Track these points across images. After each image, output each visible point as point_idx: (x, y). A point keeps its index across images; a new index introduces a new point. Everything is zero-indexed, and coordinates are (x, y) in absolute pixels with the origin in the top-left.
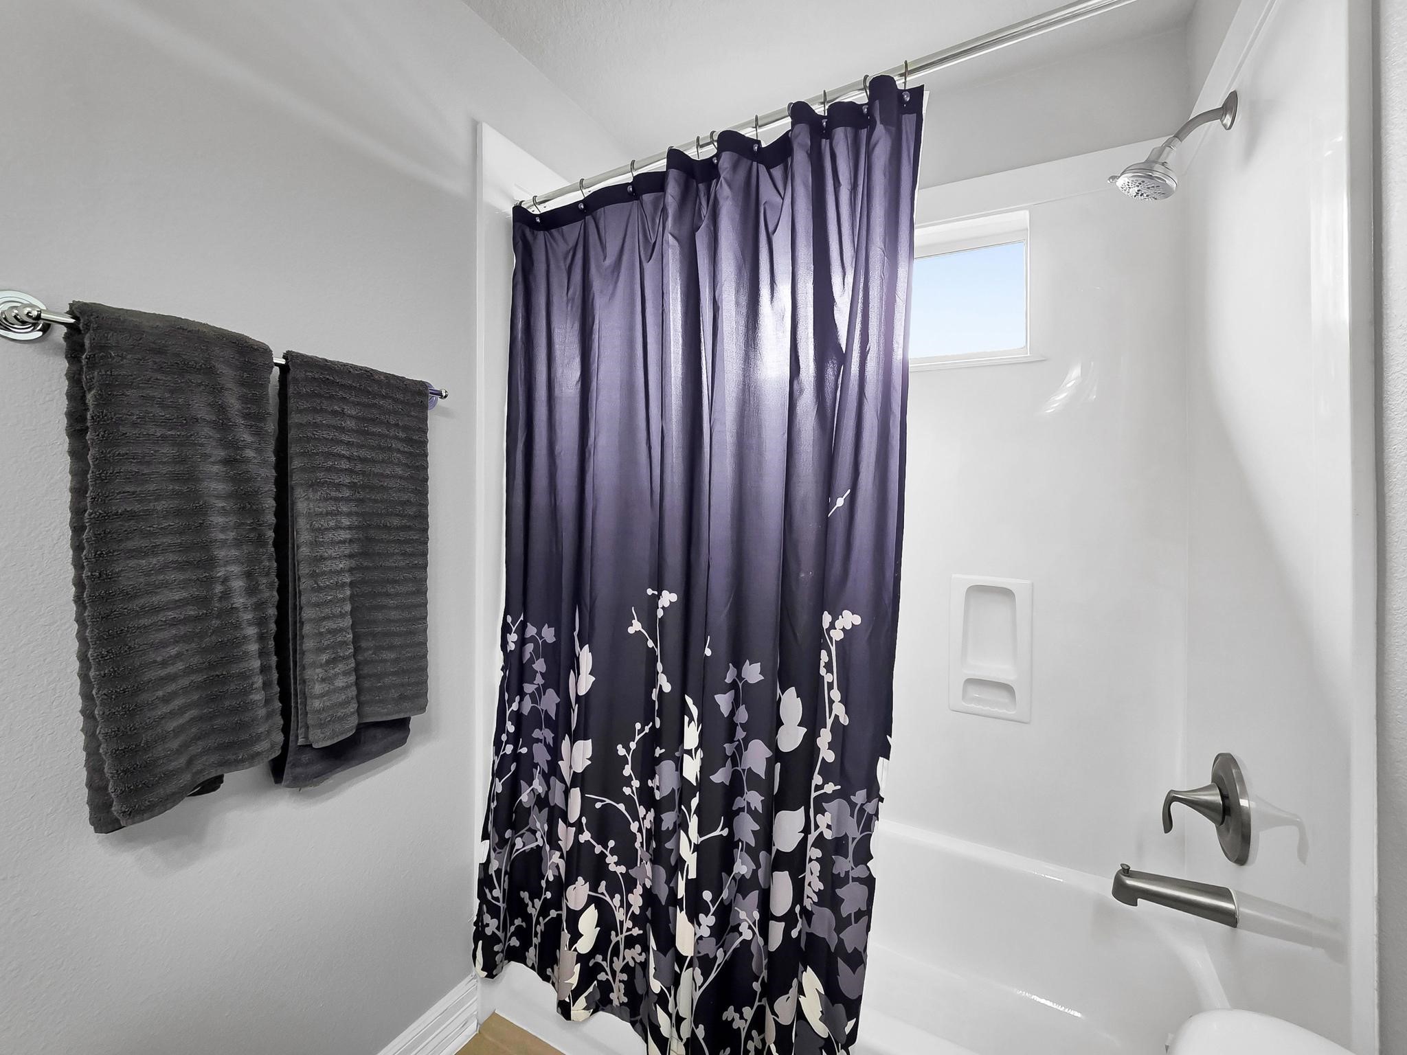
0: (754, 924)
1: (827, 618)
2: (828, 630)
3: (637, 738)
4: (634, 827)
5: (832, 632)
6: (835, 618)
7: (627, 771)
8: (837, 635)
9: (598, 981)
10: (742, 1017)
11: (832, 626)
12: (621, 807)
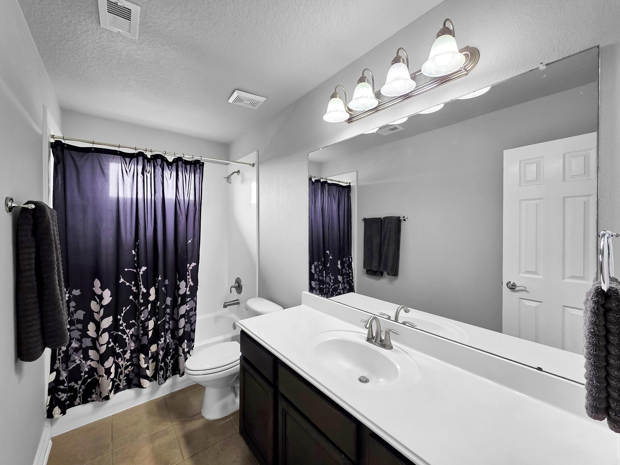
0: (170, 338)
1: (188, 265)
2: (188, 268)
3: (124, 312)
4: (125, 336)
5: (189, 268)
6: (190, 265)
7: (121, 322)
8: (191, 268)
9: (115, 385)
10: (168, 359)
11: (190, 266)
12: (120, 333)
